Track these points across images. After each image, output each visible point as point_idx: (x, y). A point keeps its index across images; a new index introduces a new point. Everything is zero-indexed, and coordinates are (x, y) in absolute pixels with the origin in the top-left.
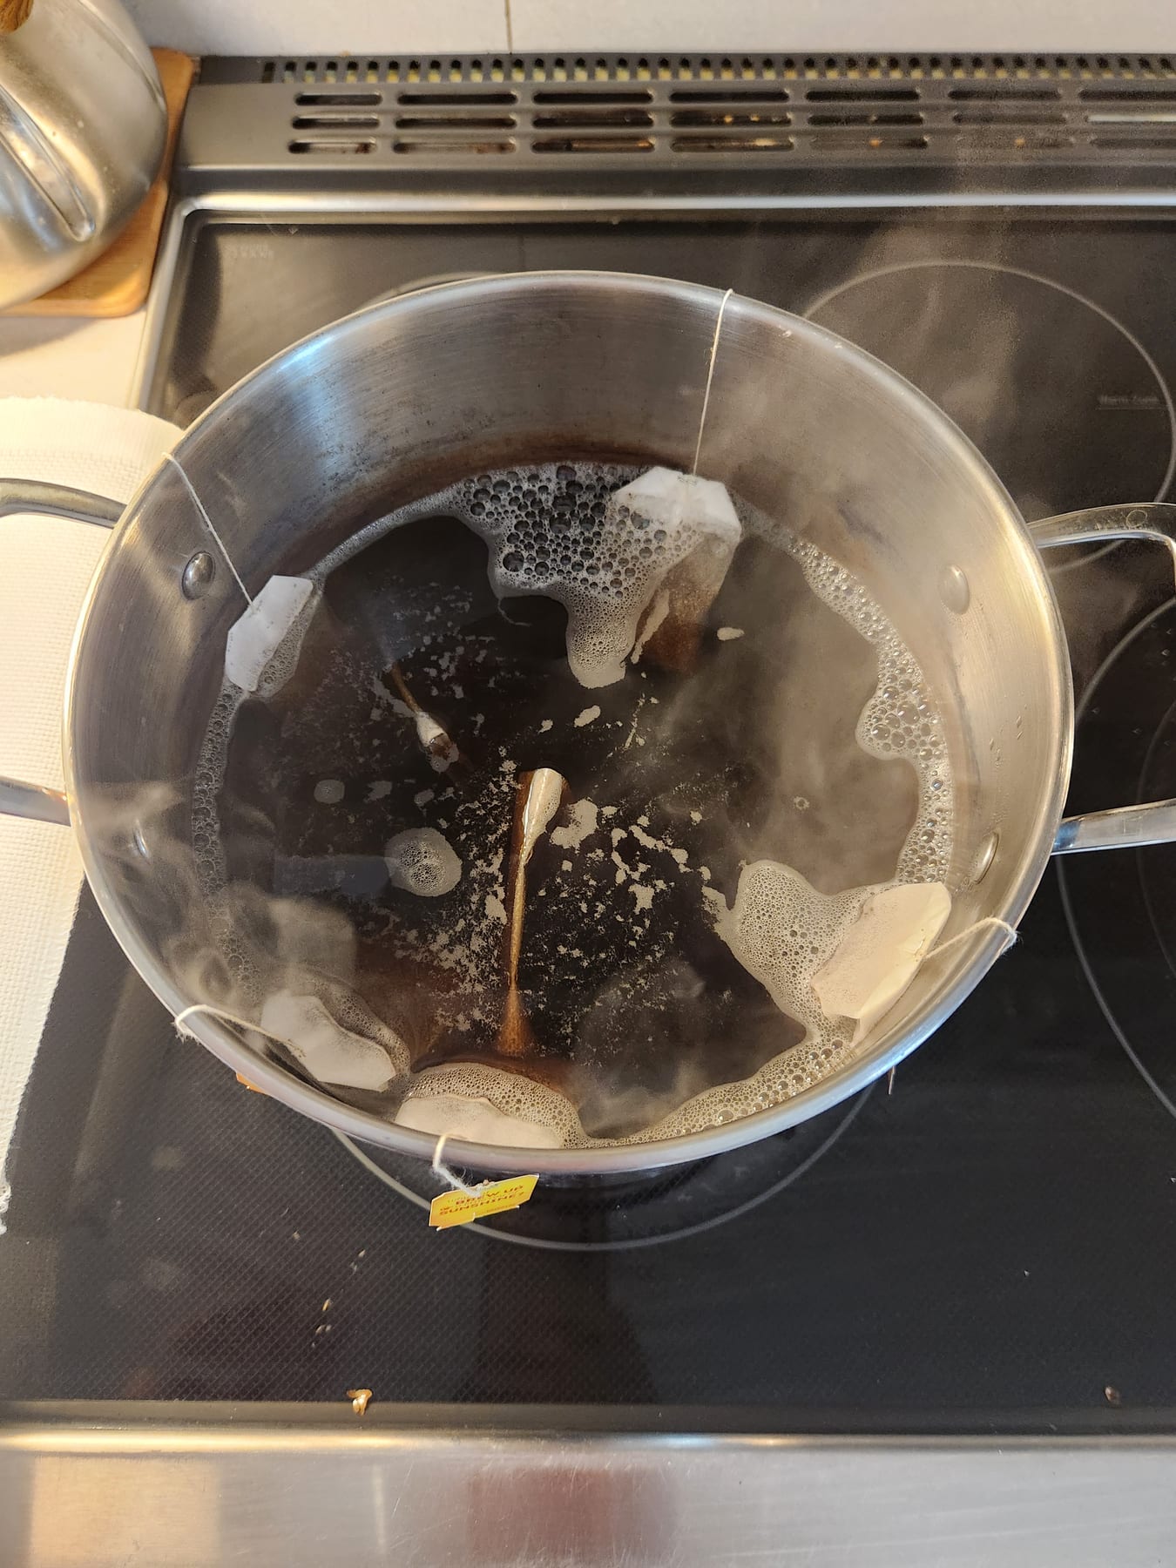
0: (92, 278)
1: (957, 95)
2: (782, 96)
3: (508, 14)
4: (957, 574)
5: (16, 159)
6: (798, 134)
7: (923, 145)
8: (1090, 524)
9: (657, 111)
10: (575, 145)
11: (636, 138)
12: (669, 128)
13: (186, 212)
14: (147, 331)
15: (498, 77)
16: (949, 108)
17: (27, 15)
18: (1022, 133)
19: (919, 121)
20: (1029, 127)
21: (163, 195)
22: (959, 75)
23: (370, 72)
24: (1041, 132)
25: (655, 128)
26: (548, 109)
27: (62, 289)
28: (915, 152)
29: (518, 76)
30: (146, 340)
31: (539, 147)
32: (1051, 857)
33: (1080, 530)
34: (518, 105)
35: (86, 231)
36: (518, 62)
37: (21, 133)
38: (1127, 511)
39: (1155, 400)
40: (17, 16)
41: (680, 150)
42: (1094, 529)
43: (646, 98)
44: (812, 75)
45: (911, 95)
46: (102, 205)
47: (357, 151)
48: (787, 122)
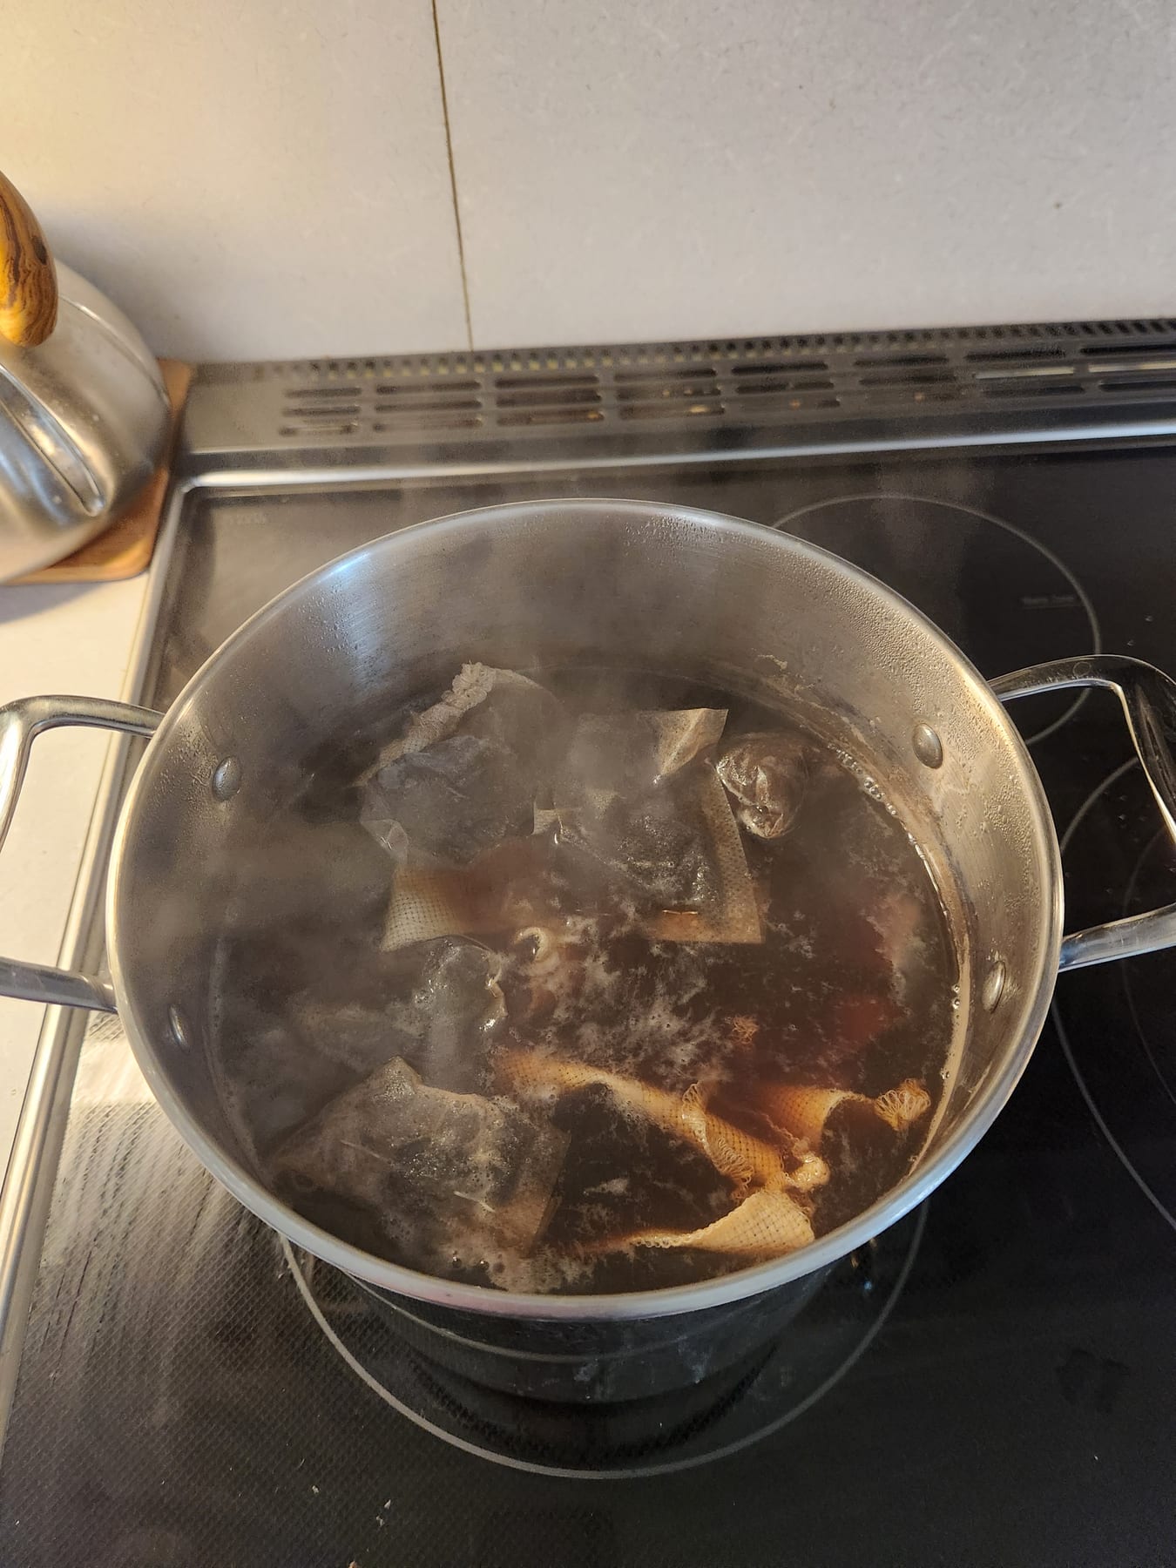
0: (98, 549)
1: (861, 363)
2: (711, 373)
3: (468, 319)
4: (928, 733)
5: (37, 449)
6: (727, 400)
7: (837, 404)
8: (1041, 677)
9: (606, 389)
10: (534, 419)
11: (586, 411)
12: (614, 401)
13: (186, 489)
14: (150, 590)
15: (462, 370)
16: (855, 374)
17: (51, 331)
18: (921, 390)
19: (830, 385)
20: (926, 385)
21: (165, 477)
22: (859, 349)
23: (349, 371)
24: (937, 387)
25: (603, 402)
26: (508, 392)
27: (71, 559)
28: (830, 410)
29: (480, 369)
30: (148, 598)
31: (502, 422)
32: (1059, 974)
33: (1035, 682)
34: (483, 390)
35: (98, 507)
36: (479, 357)
37: (43, 427)
38: (1072, 664)
39: (1070, 598)
40: (42, 332)
41: (625, 419)
42: (1047, 682)
43: (593, 379)
44: (734, 356)
45: (821, 366)
46: (111, 486)
47: (341, 432)
48: (718, 393)
